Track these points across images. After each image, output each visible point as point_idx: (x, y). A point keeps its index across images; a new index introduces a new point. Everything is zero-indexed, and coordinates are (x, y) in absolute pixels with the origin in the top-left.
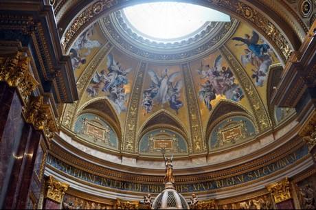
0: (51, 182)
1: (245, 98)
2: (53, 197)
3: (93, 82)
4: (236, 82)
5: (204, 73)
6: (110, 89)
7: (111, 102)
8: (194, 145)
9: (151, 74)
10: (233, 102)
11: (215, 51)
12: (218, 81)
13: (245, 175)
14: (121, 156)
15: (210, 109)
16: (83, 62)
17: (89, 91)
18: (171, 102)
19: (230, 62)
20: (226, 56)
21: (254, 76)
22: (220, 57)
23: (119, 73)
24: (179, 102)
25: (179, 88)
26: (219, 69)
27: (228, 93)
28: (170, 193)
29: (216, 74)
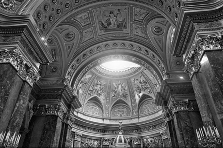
0: (76, 134)
1: (153, 93)
2: (77, 139)
3: (90, 90)
4: (149, 86)
5: (136, 82)
6: (98, 92)
7: (98, 97)
8: (133, 113)
9: (114, 84)
10: (148, 94)
11: (139, 73)
12: (142, 86)
13: (152, 126)
14: (103, 119)
15: (139, 97)
16: (85, 84)
17: (89, 94)
18: (123, 94)
19: (145, 78)
20: (144, 76)
21: (155, 85)
22: (141, 76)
23: (101, 85)
24: (127, 95)
25: (126, 88)
26: (142, 81)
27: (146, 90)
28: (120, 137)
29: (141, 83)
